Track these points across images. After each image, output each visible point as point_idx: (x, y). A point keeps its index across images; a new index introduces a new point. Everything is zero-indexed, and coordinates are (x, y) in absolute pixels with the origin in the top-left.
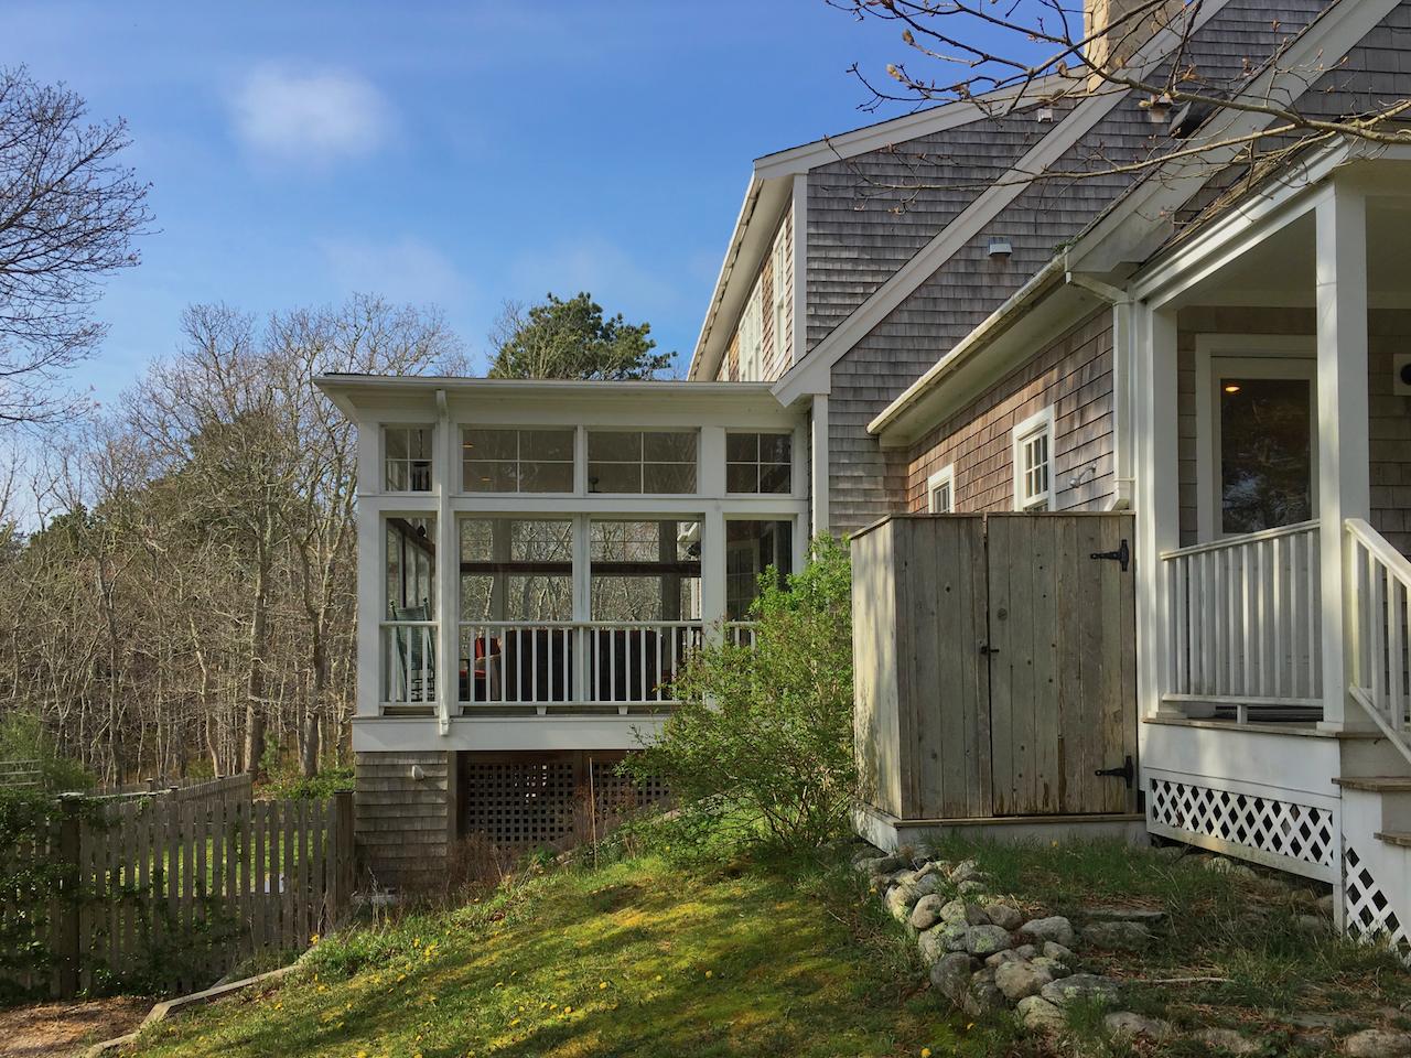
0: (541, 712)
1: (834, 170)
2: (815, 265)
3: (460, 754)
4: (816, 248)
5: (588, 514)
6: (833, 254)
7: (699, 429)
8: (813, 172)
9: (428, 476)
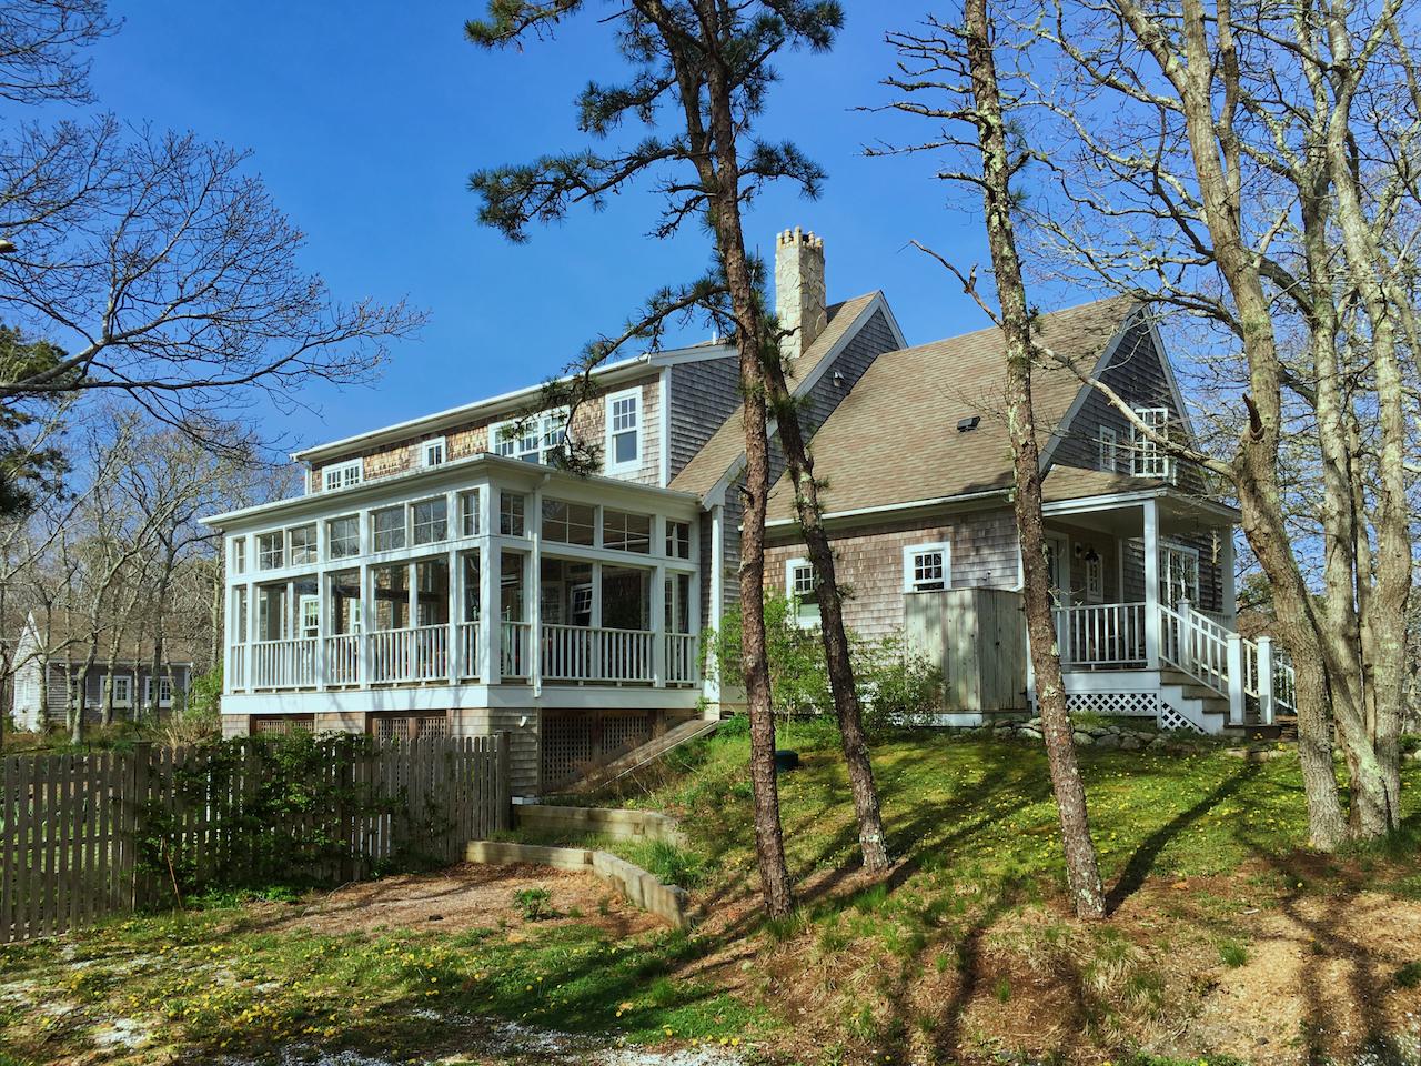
0: (581, 684)
1: (682, 368)
2: (675, 423)
3: (544, 710)
4: (676, 412)
5: (601, 561)
6: (682, 418)
7: (654, 516)
8: (674, 367)
9: (522, 525)
